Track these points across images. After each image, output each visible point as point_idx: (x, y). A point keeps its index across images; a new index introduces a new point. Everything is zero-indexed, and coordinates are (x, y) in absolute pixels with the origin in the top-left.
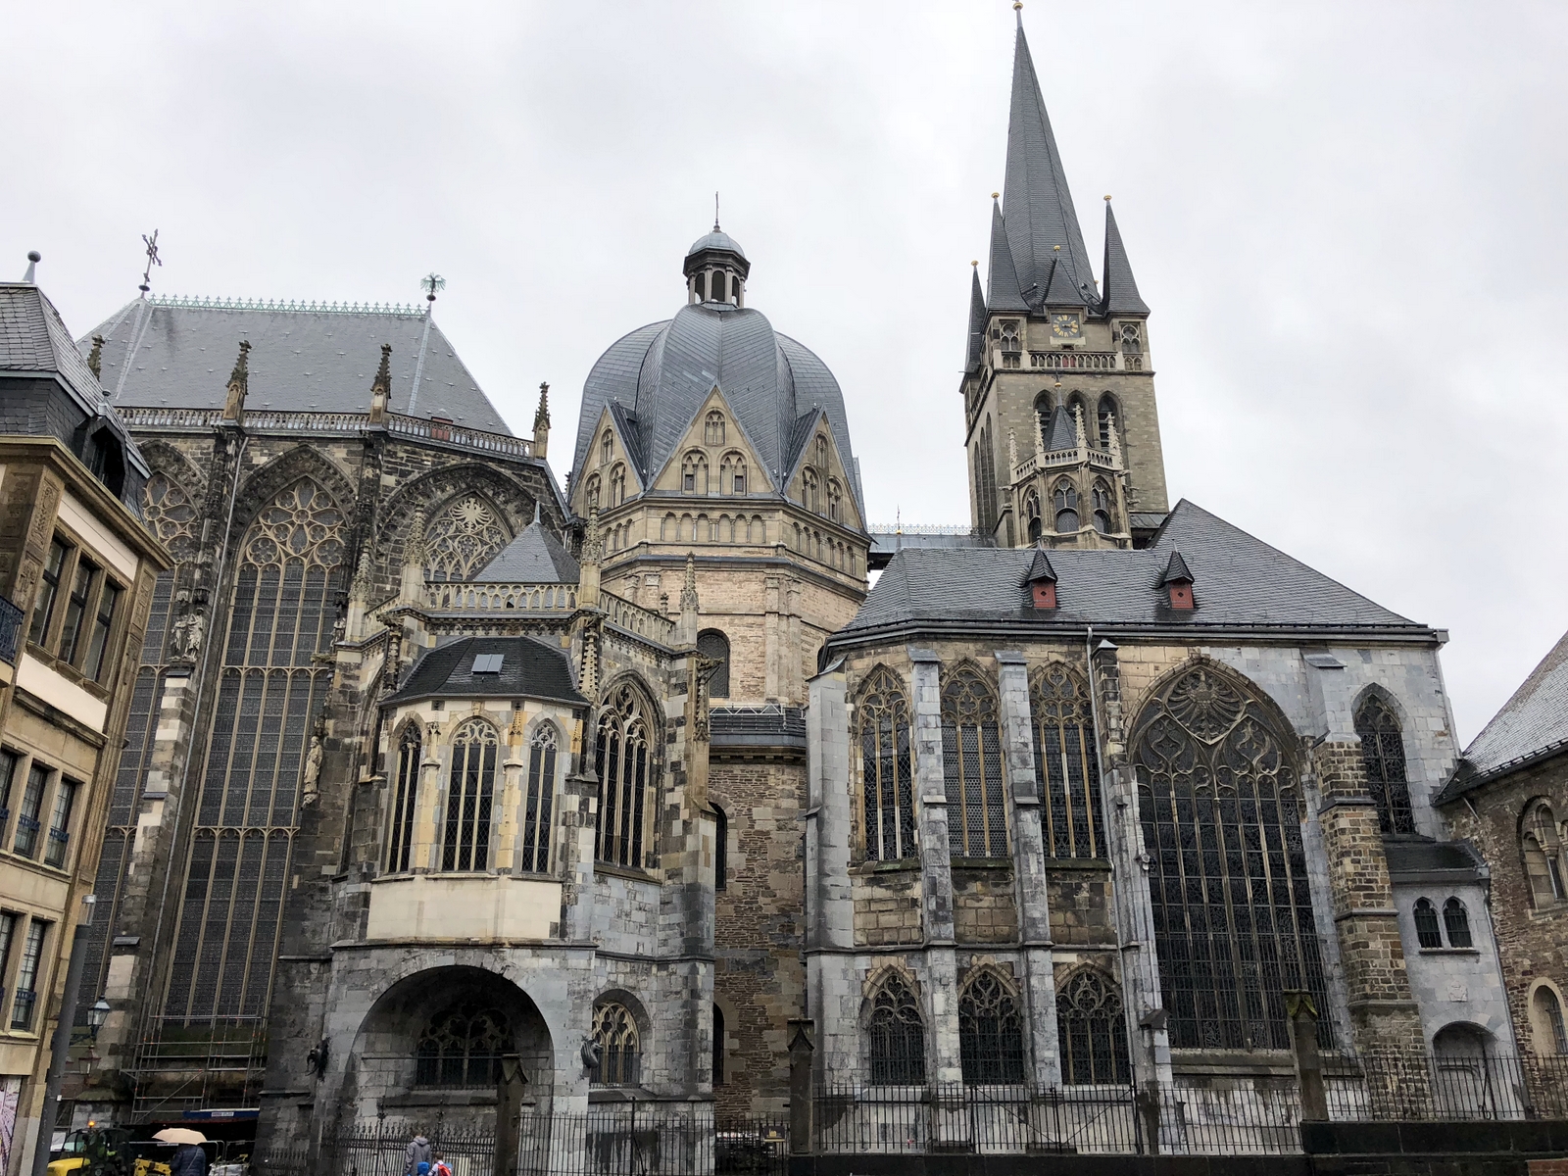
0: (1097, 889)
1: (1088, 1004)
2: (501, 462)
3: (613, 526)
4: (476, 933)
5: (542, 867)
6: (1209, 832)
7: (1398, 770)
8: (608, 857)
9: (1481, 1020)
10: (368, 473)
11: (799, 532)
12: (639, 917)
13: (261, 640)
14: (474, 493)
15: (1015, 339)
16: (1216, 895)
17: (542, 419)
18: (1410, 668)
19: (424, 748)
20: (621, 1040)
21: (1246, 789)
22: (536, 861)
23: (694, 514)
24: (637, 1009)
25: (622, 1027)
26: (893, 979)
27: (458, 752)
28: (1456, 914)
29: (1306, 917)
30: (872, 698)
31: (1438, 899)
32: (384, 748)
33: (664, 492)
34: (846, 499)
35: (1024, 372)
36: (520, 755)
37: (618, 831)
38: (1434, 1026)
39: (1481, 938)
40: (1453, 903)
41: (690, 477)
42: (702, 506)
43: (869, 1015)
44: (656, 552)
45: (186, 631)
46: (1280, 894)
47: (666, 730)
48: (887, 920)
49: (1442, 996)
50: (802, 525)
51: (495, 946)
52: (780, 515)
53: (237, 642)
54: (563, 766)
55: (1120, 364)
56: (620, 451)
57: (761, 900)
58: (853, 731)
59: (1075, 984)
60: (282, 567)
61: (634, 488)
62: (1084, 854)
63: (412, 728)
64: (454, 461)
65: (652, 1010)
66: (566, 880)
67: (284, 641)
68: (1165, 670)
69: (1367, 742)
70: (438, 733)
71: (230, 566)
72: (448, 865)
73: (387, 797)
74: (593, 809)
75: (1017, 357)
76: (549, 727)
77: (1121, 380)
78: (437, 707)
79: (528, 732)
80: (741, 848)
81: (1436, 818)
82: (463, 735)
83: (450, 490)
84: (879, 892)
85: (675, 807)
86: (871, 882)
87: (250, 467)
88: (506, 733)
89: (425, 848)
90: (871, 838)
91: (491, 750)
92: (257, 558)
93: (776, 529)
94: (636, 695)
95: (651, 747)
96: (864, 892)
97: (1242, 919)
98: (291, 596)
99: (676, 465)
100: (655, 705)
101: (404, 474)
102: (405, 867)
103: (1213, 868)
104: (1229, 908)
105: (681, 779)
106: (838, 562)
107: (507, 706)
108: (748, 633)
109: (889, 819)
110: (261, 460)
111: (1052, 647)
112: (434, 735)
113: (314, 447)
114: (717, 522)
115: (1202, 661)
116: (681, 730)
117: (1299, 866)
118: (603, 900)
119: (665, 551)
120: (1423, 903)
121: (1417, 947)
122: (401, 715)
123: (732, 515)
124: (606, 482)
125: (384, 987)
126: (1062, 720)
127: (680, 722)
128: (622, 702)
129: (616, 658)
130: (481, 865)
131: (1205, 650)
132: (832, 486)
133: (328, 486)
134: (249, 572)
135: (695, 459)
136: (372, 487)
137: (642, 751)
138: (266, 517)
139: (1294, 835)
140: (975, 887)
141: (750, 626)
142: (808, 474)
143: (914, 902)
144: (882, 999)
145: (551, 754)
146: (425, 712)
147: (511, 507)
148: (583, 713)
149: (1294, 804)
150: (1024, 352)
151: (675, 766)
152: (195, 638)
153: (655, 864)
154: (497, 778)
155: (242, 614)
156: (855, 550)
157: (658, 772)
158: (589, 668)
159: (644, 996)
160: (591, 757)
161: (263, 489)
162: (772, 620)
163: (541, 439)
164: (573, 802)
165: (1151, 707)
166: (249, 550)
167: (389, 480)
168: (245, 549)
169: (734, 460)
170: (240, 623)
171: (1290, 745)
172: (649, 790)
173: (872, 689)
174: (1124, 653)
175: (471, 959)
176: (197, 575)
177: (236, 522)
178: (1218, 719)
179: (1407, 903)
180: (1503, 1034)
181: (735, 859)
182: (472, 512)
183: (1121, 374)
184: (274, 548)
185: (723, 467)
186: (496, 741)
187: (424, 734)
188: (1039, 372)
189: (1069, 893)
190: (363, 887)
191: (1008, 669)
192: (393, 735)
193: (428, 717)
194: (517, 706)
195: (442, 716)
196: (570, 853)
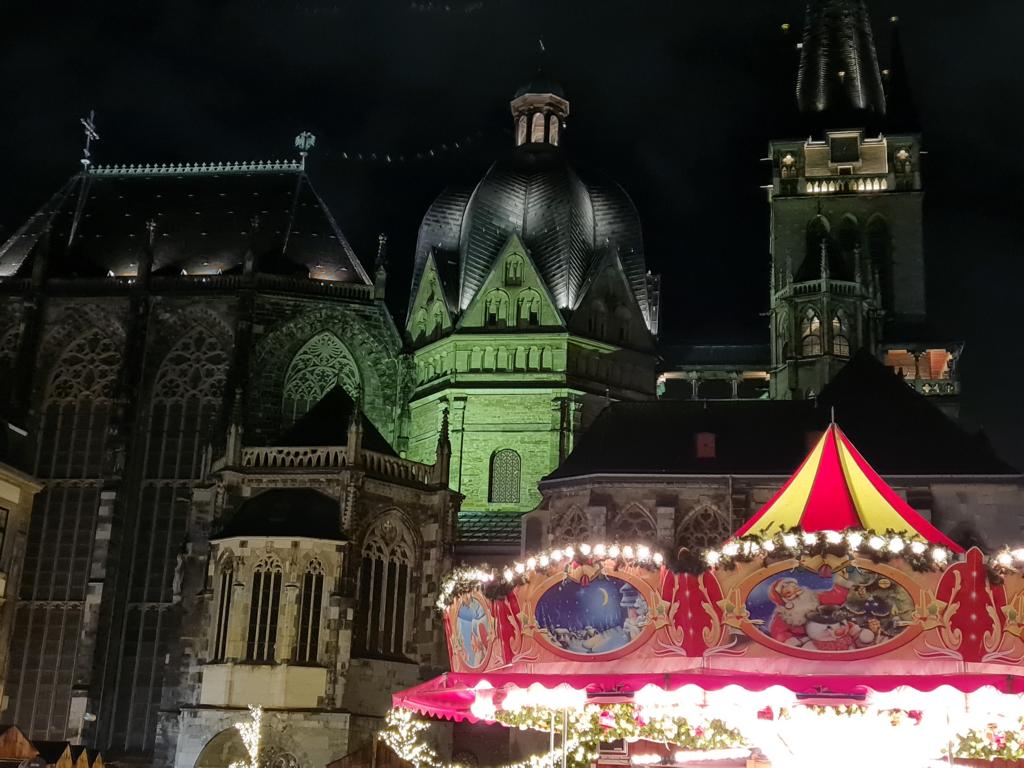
5: (313, 656)
8: (374, 646)
19: (234, 573)
22: (303, 656)
27: (257, 576)
32: (211, 572)
36: (297, 580)
47: (423, 550)
54: (329, 585)
63: (229, 559)
66: (330, 667)
70: (243, 563)
73: (214, 606)
74: (350, 616)
76: (320, 558)
78: (244, 544)
79: (303, 563)
82: (260, 566)
88: (288, 563)
89: (235, 642)
91: (278, 576)
102: (223, 655)
112: (241, 566)
122: (222, 546)
127: (433, 544)
137: (404, 566)
145: (320, 579)
148: (343, 549)
153: (413, 649)
154: (282, 598)
157: (416, 582)
158: (350, 513)
164: (334, 612)
172: (409, 596)
173: (567, 524)
186: (281, 571)
187: (235, 564)
190: (197, 668)
191: (662, 510)
192: (217, 563)
193: (238, 552)
194: (295, 545)
195: (246, 552)
196: (332, 648)
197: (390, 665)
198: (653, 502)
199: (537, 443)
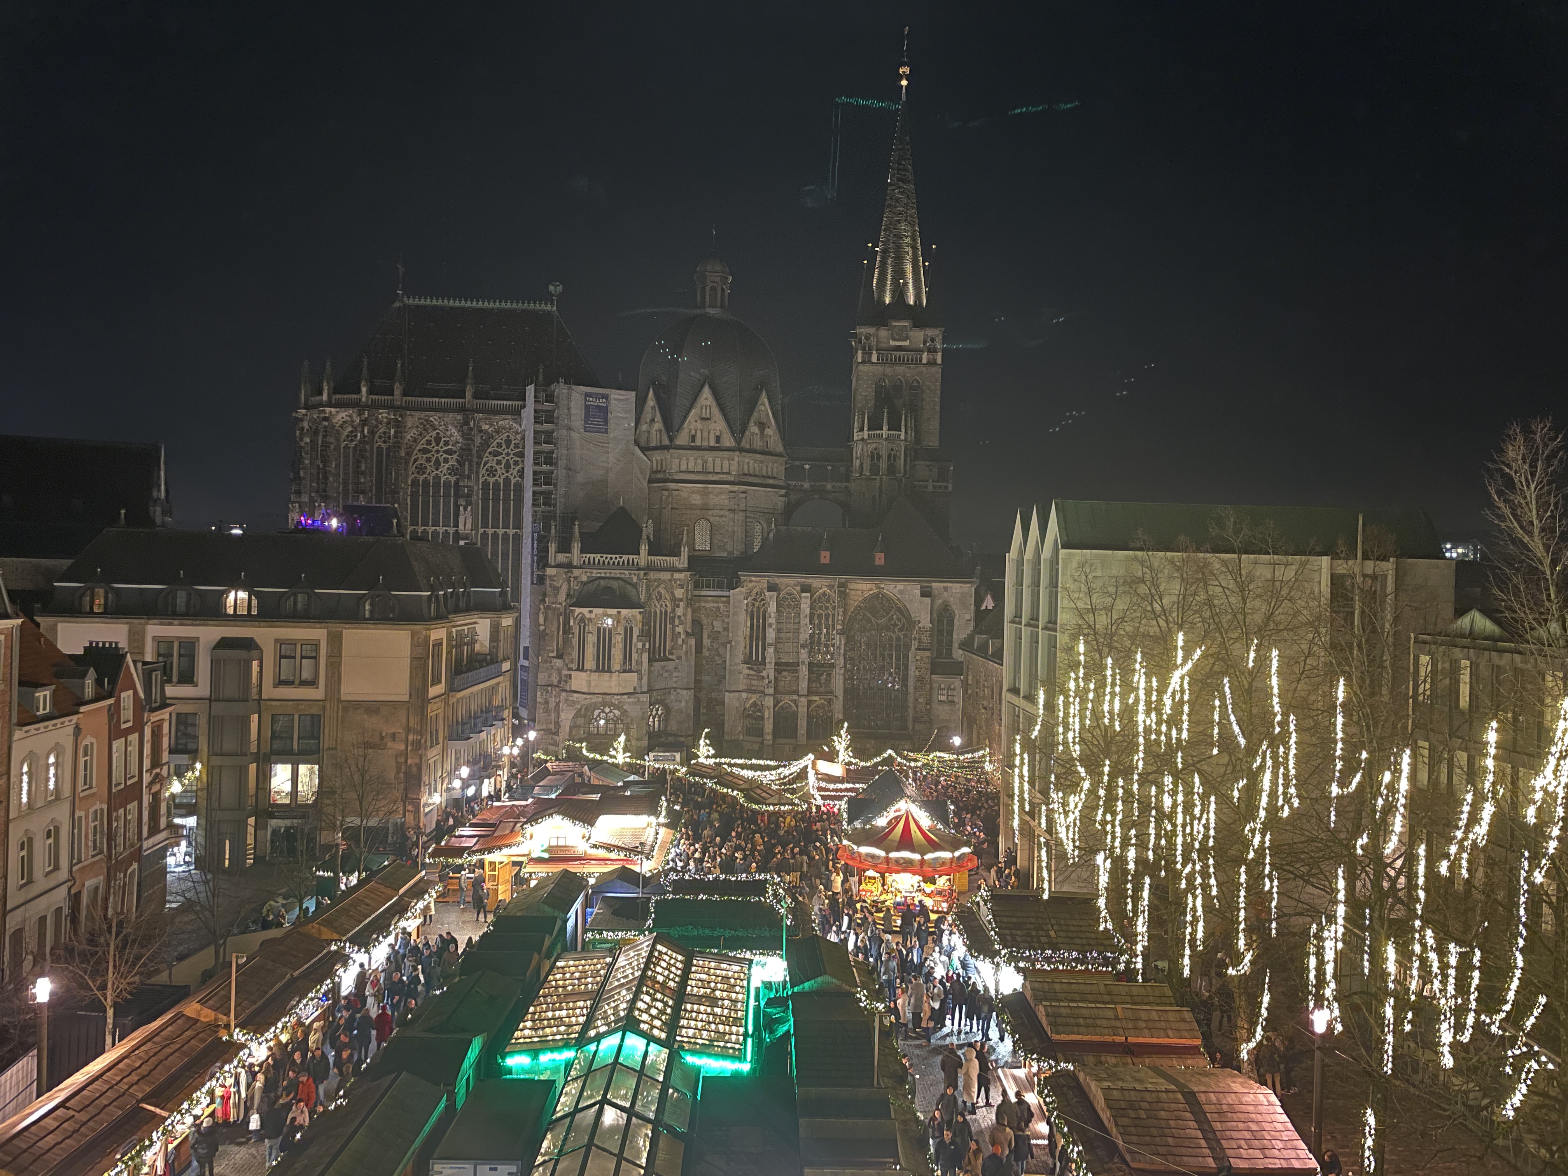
0: (829, 675)
1: (821, 713)
3: (657, 457)
4: (609, 691)
5: (630, 668)
6: (874, 655)
7: (950, 634)
8: (654, 655)
9: (952, 726)
12: (666, 674)
13: (496, 516)
15: (869, 344)
16: (873, 677)
18: (962, 594)
19: (586, 626)
21: (891, 638)
22: (627, 666)
23: (695, 456)
26: (755, 703)
27: (599, 629)
29: (905, 686)
30: (754, 599)
32: (572, 624)
33: (679, 445)
35: (872, 364)
36: (620, 631)
37: (657, 645)
39: (958, 700)
41: (694, 436)
42: (699, 451)
43: (746, 713)
44: (676, 477)
45: (465, 520)
47: (675, 602)
48: (754, 682)
51: (615, 695)
52: (737, 458)
53: (485, 517)
54: (636, 632)
56: (658, 417)
57: (717, 658)
58: (747, 611)
59: (817, 707)
60: (501, 479)
61: (666, 442)
62: (827, 661)
63: (582, 618)
65: (671, 706)
66: (638, 672)
67: (506, 517)
68: (866, 594)
69: (940, 622)
70: (591, 621)
71: (477, 480)
72: (598, 669)
73: (575, 641)
74: (647, 646)
75: (870, 355)
76: (631, 619)
77: (924, 370)
78: (590, 612)
79: (623, 622)
80: (709, 637)
81: (960, 651)
82: (600, 624)
84: (752, 672)
85: (679, 633)
86: (749, 668)
87: (482, 431)
88: (615, 622)
89: (590, 663)
90: (751, 653)
92: (489, 476)
93: (735, 465)
94: (663, 590)
95: (669, 610)
96: (746, 671)
97: (881, 686)
99: (686, 431)
100: (672, 594)
102: (583, 667)
103: (874, 667)
104: (877, 682)
105: (681, 623)
106: (769, 473)
107: (614, 612)
108: (721, 521)
109: (757, 645)
111: (824, 583)
112: (589, 622)
114: (706, 461)
115: (881, 589)
116: (681, 603)
118: (652, 671)
119: (681, 477)
121: (937, 701)
122: (577, 612)
123: (714, 456)
124: (652, 431)
125: (580, 706)
126: (824, 612)
127: (681, 600)
128: (658, 596)
130: (609, 668)
131: (882, 586)
133: (519, 438)
134: (486, 483)
135: (696, 426)
137: (666, 612)
138: (490, 454)
139: (906, 657)
140: (784, 674)
142: (754, 429)
143: (763, 677)
144: (751, 708)
145: (631, 628)
146: (586, 613)
148: (642, 613)
149: (908, 647)
150: (873, 353)
151: (679, 617)
153: (672, 654)
154: (613, 638)
157: (673, 619)
158: (645, 594)
159: (668, 702)
160: (646, 628)
161: (487, 441)
162: (731, 515)
164: (640, 645)
168: (483, 471)
169: (715, 427)
170: (485, 506)
171: (911, 623)
172: (669, 626)
173: (754, 595)
174: (851, 586)
175: (608, 699)
176: (466, 490)
177: (479, 458)
178: (884, 612)
179: (936, 685)
180: (958, 730)
181: (706, 642)
183: (925, 365)
184: (496, 469)
185: (710, 431)
187: (586, 621)
188: (881, 365)
189: (818, 677)
190: (569, 672)
191: (804, 595)
192: (575, 619)
193: (588, 616)
194: (619, 613)
195: (593, 616)
196: (639, 663)
197: (662, 663)
198: (798, 588)
199: (721, 516)
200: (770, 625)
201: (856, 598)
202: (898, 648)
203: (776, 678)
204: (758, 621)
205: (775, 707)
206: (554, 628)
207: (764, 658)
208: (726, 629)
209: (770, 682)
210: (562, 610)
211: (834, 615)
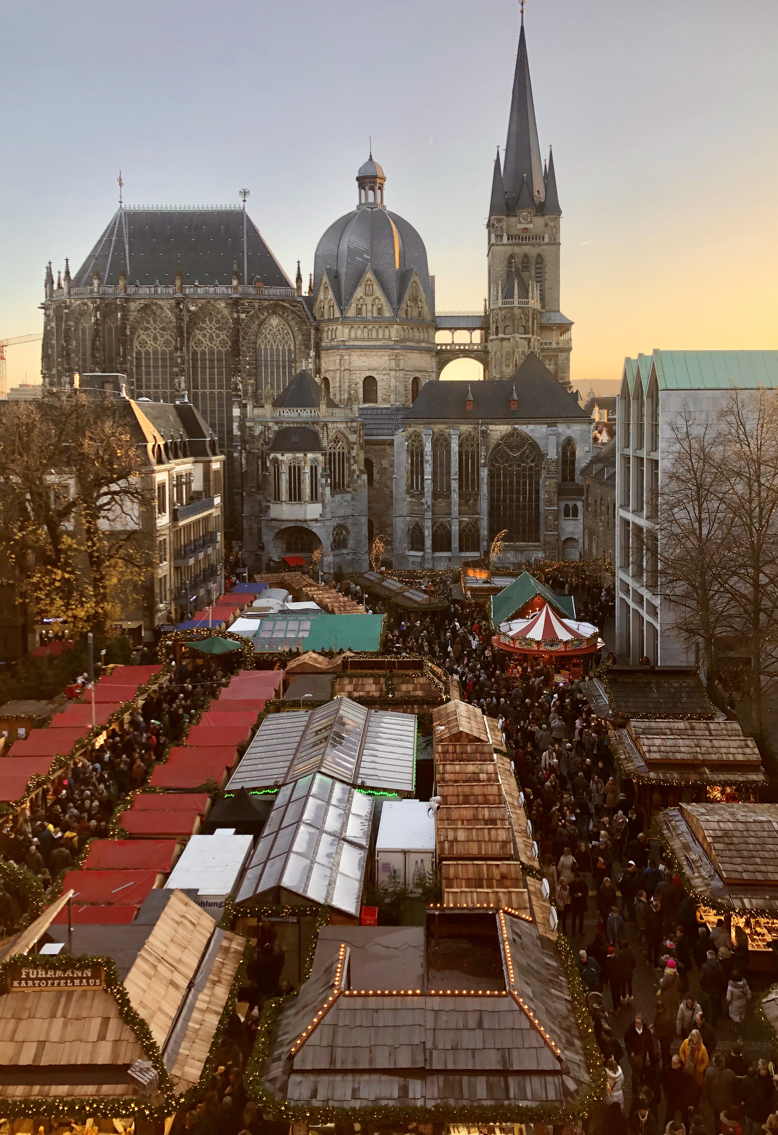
0: (476, 500)
1: (470, 530)
2: (284, 301)
3: (331, 328)
4: (300, 518)
5: (316, 499)
6: (511, 483)
7: (573, 462)
8: (335, 488)
9: (576, 537)
10: (235, 315)
11: (404, 330)
12: (345, 504)
13: (204, 380)
14: (274, 313)
15: (501, 227)
16: (511, 500)
17: (299, 279)
18: (582, 431)
19: (279, 466)
20: (341, 537)
21: (524, 469)
22: (314, 498)
23: (362, 326)
24: (346, 529)
25: (342, 533)
26: (417, 524)
27: (290, 468)
28: (575, 509)
29: (537, 507)
30: (413, 441)
31: (571, 504)
32: (268, 465)
33: (349, 318)
34: (426, 308)
35: (504, 245)
36: (307, 470)
37: (337, 480)
38: (563, 538)
39: (580, 516)
40: (575, 506)
41: (360, 309)
42: (365, 322)
43: (410, 532)
44: (347, 344)
45: (180, 384)
46: (530, 499)
47: (350, 445)
48: (416, 508)
49: (567, 530)
50: (405, 327)
51: (306, 521)
52: (396, 327)
53: (195, 380)
54: (320, 470)
55: (547, 240)
56: (331, 295)
57: (385, 489)
58: (407, 450)
59: (467, 526)
60: (207, 350)
61: (337, 314)
62: (473, 489)
63: (276, 461)
64: (266, 303)
65: (350, 528)
66: (323, 502)
67: (212, 380)
68: (503, 433)
69: (564, 454)
71: (188, 351)
72: (290, 500)
73: (271, 479)
74: (329, 481)
75: (502, 236)
76: (315, 460)
77: (546, 247)
78: (283, 455)
79: (309, 462)
80: (378, 473)
81: (581, 478)
82: (291, 463)
83: (266, 314)
84: (414, 500)
85: (354, 470)
86: (412, 497)
87: (189, 311)
88: (303, 462)
89: (284, 495)
90: (412, 484)
91: (299, 468)
92: (197, 347)
93: (394, 332)
94: (340, 436)
95: (346, 452)
96: (409, 499)
97: (518, 507)
98: (212, 361)
99: (354, 305)
100: (347, 438)
101: (248, 312)
102: (279, 499)
103: (511, 492)
104: (514, 504)
105: (356, 462)
106: (422, 337)
107: (302, 455)
108: (384, 378)
109: (417, 478)
110: (192, 308)
111: (470, 426)
112: (282, 463)
113: (212, 302)
114: (371, 330)
115: (516, 429)
116: (355, 446)
117: (537, 492)
118: (334, 502)
119: (351, 343)
120: (567, 505)
121: (563, 517)
122: (272, 456)
123: (377, 327)
124: (326, 307)
125: (277, 531)
126: (470, 449)
127: (355, 443)
128: (336, 440)
129: (333, 428)
130: (300, 500)
131: (517, 426)
132: (419, 303)
133: (219, 316)
134: (195, 353)
135: (361, 301)
136: (237, 321)
137: (343, 453)
138: (197, 329)
139: (537, 483)
140: (440, 500)
141: (384, 374)
142: (408, 302)
143: (423, 504)
144: (414, 528)
145: (316, 467)
146: (279, 456)
147: (290, 318)
148: (324, 455)
149: (538, 474)
150: (505, 234)
151: (354, 457)
152: (183, 385)
153: (349, 488)
154: (301, 476)
155: (195, 367)
156: (429, 330)
157: (348, 459)
158: (325, 439)
159: (348, 525)
160: (328, 466)
161: (194, 319)
162: (393, 373)
163: (299, 288)
164: (323, 481)
165: (498, 445)
166: (193, 343)
167: (243, 316)
168: (192, 343)
169: (377, 301)
170: (195, 373)
171: (541, 455)
172: (346, 465)
173: (413, 438)
174: (492, 427)
175: (299, 524)
176: (179, 361)
177: (188, 333)
178: (519, 448)
179: (562, 505)
180: (581, 541)
181: (376, 476)
182: (275, 321)
183: (547, 244)
184: (202, 343)
185: (373, 305)
186: (300, 465)
187: (280, 462)
188: (511, 245)
189: (467, 502)
190: (268, 504)
191: (453, 436)
192: (270, 462)
193: (281, 458)
194: (305, 455)
195: (284, 458)
196: (323, 495)
197: (342, 495)
198: (449, 431)
200: (427, 462)
201: (495, 437)
202: (531, 477)
203: (433, 505)
204: (417, 459)
205: (433, 526)
206: (255, 469)
207: (423, 488)
208: (392, 466)
209: (428, 507)
210: (260, 454)
211: (478, 452)
